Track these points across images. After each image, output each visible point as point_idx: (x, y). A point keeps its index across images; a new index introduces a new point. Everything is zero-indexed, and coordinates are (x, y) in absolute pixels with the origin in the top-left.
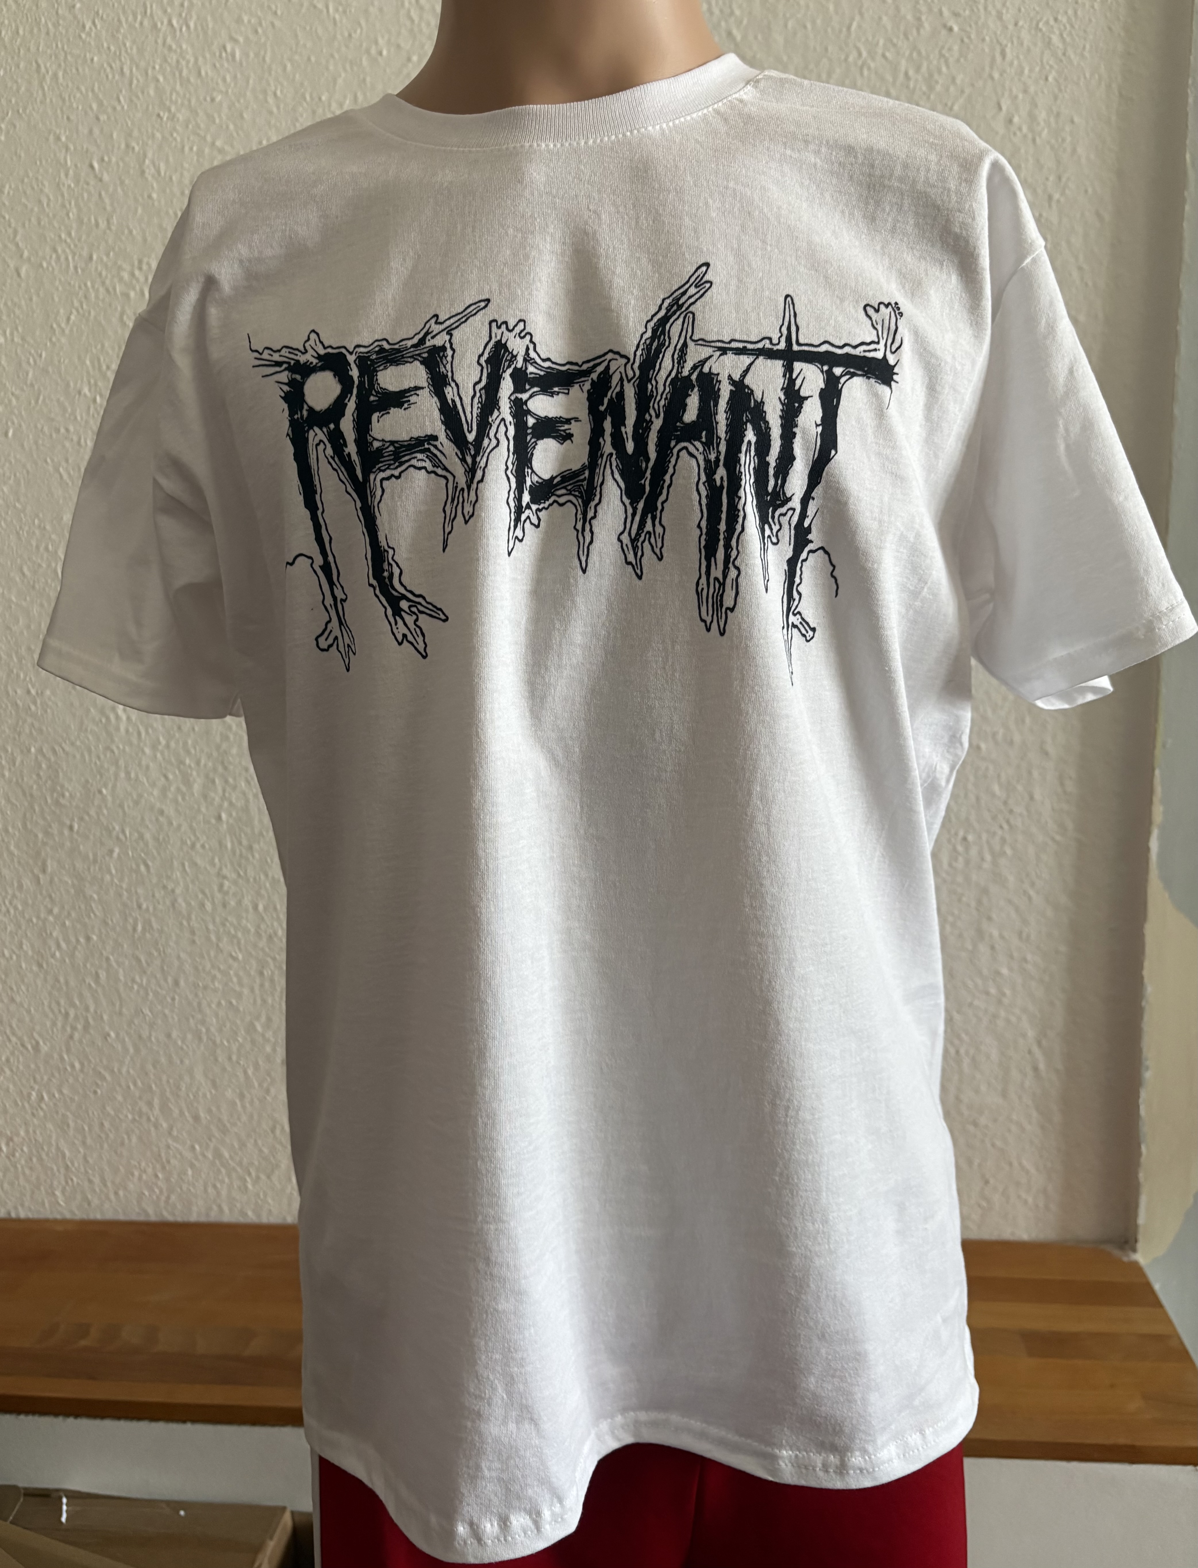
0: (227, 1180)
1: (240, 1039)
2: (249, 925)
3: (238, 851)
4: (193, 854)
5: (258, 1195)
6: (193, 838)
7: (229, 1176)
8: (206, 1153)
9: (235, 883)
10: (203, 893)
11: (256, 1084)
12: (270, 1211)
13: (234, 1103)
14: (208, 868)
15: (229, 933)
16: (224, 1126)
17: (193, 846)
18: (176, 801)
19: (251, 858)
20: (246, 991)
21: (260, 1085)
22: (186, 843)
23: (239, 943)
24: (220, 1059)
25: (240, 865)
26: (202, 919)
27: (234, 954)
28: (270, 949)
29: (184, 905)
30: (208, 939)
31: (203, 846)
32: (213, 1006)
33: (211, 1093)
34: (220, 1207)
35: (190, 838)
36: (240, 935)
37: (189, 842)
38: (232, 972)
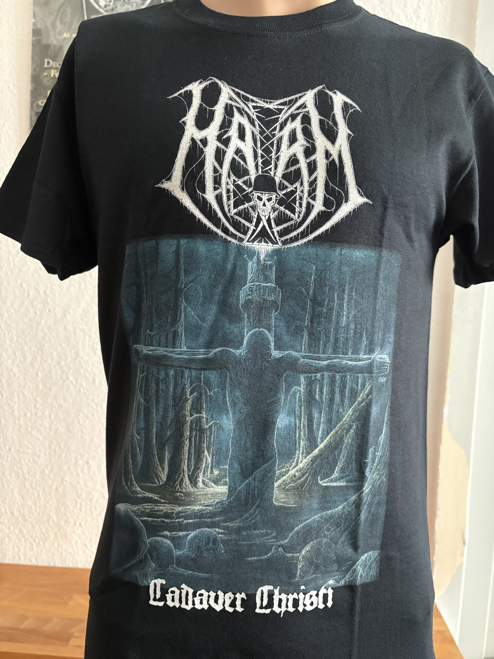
0: (24, 544)
1: (38, 477)
2: (47, 425)
3: (45, 390)
4: (24, 390)
5: (38, 552)
6: (25, 383)
7: (25, 542)
8: (15, 531)
9: (42, 405)
11: (42, 498)
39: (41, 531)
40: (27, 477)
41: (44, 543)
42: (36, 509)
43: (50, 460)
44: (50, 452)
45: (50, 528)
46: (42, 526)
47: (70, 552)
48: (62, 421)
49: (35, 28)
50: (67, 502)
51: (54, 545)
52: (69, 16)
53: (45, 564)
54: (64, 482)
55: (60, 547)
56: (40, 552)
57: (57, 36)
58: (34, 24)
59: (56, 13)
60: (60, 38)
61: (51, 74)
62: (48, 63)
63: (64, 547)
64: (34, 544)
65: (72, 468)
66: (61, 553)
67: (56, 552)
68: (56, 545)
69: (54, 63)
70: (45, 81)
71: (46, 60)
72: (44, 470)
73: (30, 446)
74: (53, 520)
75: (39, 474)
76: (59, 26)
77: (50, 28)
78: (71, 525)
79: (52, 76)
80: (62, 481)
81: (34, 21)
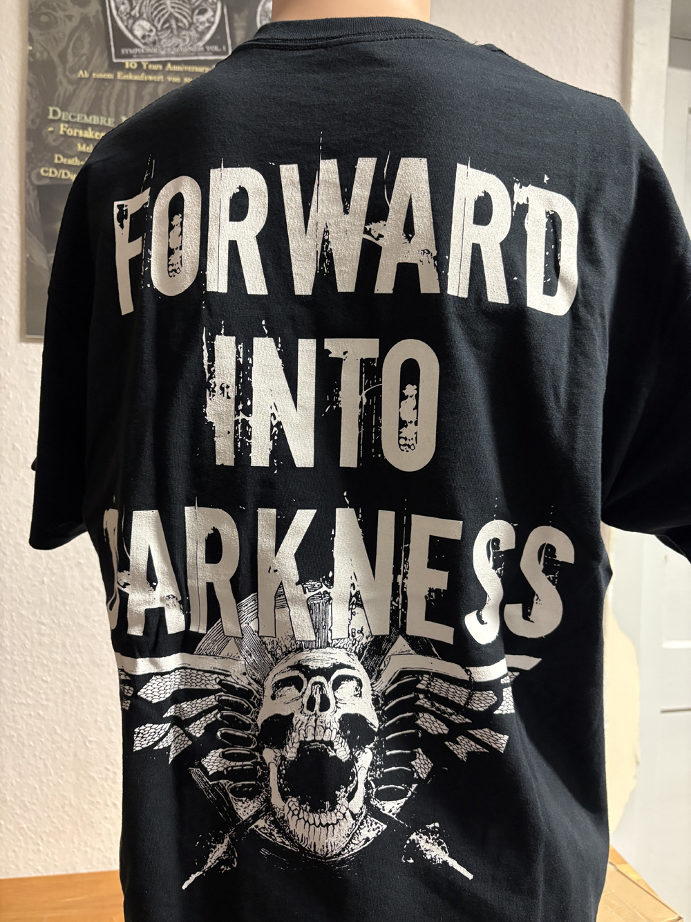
0: (23, 845)
1: (43, 740)
2: (57, 657)
3: (54, 605)
4: (20, 607)
5: (48, 855)
6: (20, 596)
7: (26, 843)
8: (8, 826)
9: (51, 628)
10: (25, 635)
11: (52, 771)
12: (55, 865)
13: (35, 788)
14: (31, 617)
15: (43, 665)
16: (25, 806)
17: (21, 603)
18: (11, 571)
19: (63, 609)
20: (51, 704)
21: (56, 774)
22: (16, 601)
23: (49, 670)
24: (26, 756)
25: (54, 615)
26: (23, 655)
27: (44, 678)
28: (72, 673)
29: (8, 644)
30: (26, 668)
31: (28, 603)
32: (25, 717)
33: (16, 781)
34: (17, 866)
35: (19, 597)
36: (50, 663)
37: (18, 600)
38: (41, 692)
39: (53, 822)
40: (26, 743)
41: (57, 841)
42: (42, 790)
43: (64, 711)
44: (64, 700)
45: (66, 817)
46: (51, 815)
47: (99, 849)
48: (82, 650)
49: (32, 60)
50: (91, 774)
51: (73, 842)
52: (87, 46)
53: (58, 872)
54: (88, 744)
55: (82, 843)
56: (50, 854)
57: (68, 73)
58: (31, 54)
59: (66, 39)
60: (73, 77)
61: (59, 129)
62: (55, 113)
63: (88, 843)
64: (40, 843)
65: (99, 719)
66: (86, 852)
67: (75, 850)
68: (76, 840)
69: (64, 113)
70: (50, 139)
71: (51, 109)
72: (55, 729)
73: (31, 694)
74: (71, 805)
75: (46, 735)
76: (70, 58)
77: (56, 59)
78: (98, 807)
79: (61, 132)
80: (85, 743)
81: (31, 48)
